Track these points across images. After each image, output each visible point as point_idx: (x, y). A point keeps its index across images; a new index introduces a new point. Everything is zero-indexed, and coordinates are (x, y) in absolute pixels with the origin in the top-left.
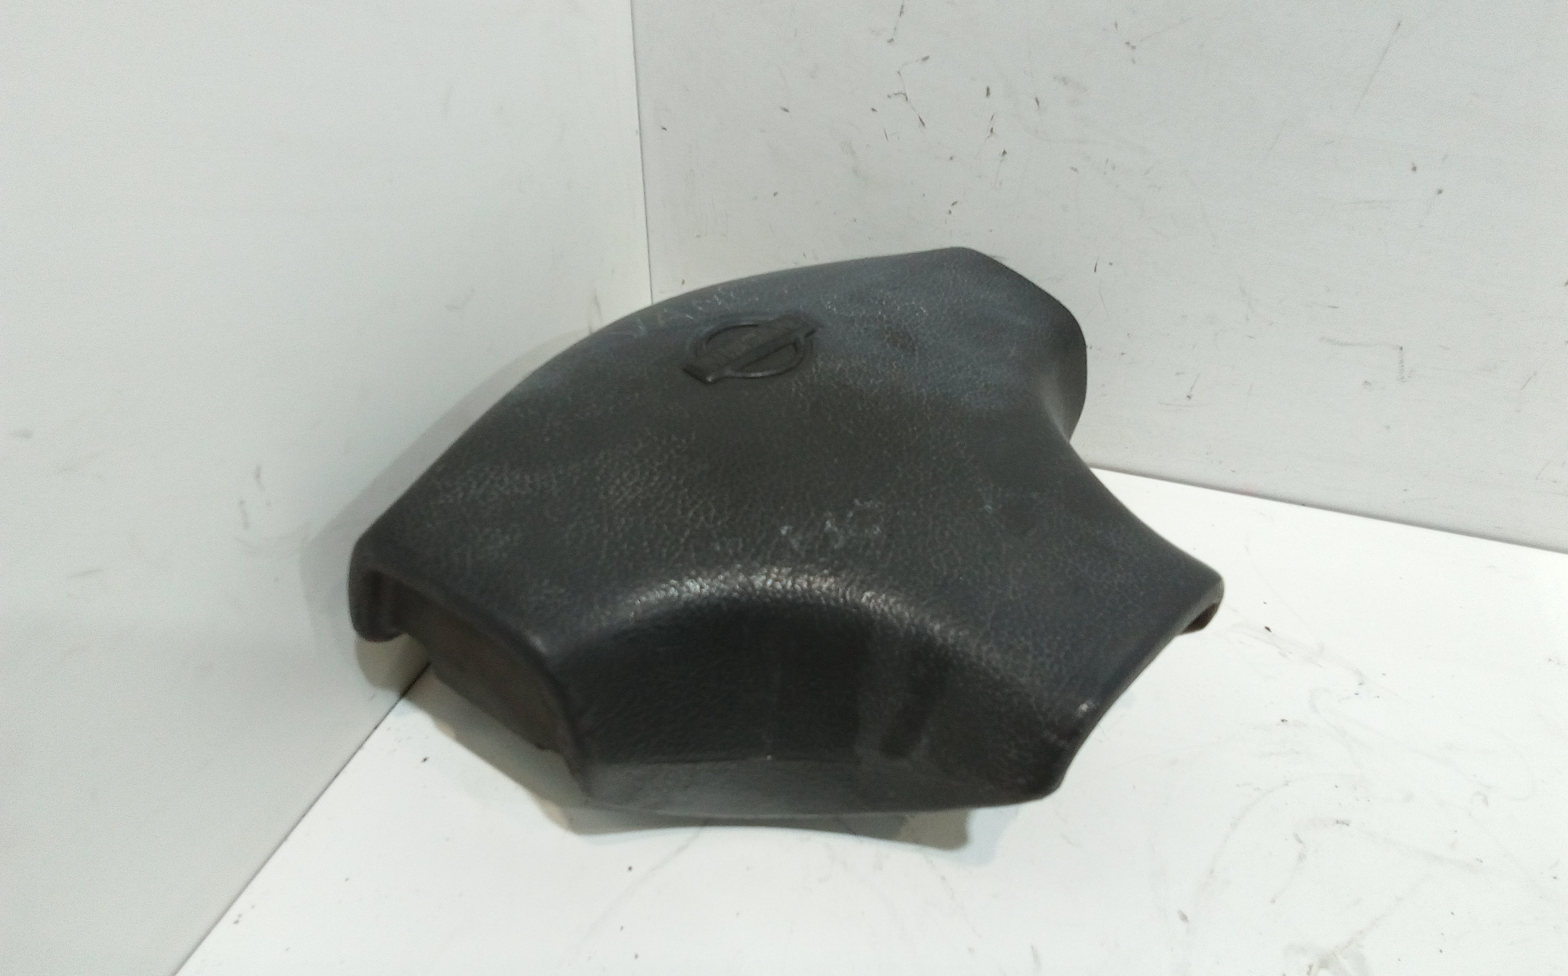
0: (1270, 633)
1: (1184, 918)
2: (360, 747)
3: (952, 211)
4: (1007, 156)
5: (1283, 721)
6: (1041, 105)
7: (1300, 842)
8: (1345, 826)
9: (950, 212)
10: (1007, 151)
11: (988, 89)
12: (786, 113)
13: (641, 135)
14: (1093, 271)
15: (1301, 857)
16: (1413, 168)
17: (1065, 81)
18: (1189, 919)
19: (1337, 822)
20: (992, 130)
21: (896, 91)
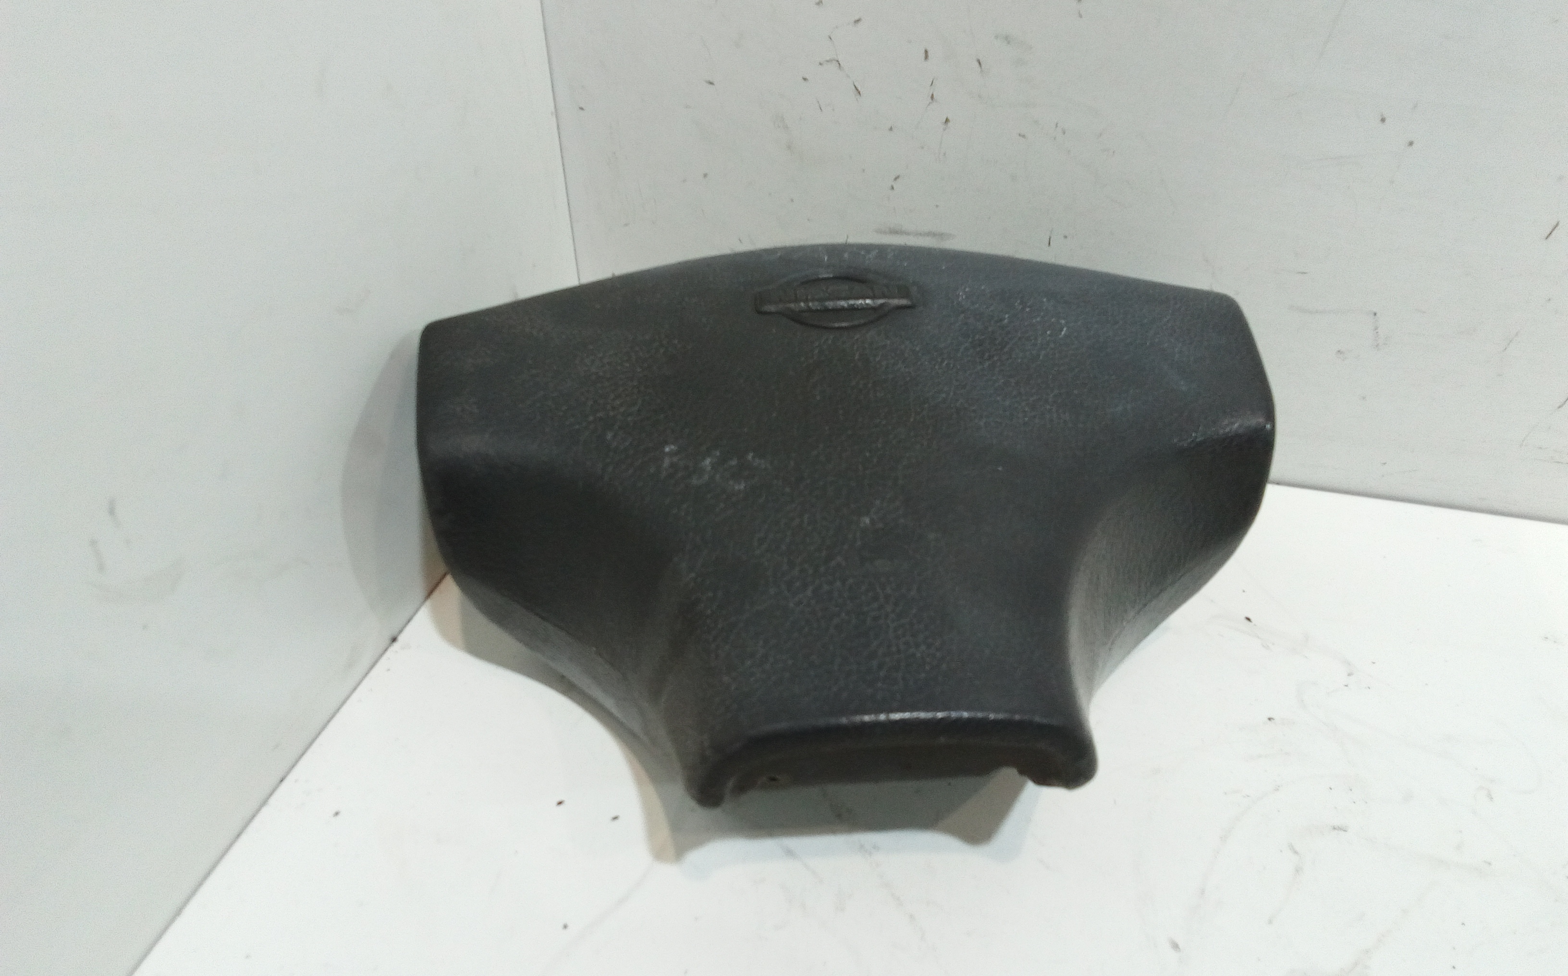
0: (1251, 623)
1: (1175, 946)
2: (264, 802)
3: (895, 187)
4: (950, 124)
5: (1270, 719)
6: (983, 66)
7: (1296, 852)
8: (1342, 833)
9: (893, 188)
10: (950, 118)
11: (926, 52)
12: (711, 86)
13: (557, 117)
14: (1048, 245)
15: (1298, 870)
16: (1382, 120)
17: (1007, 39)
18: (1180, 946)
19: (1334, 828)
20: (932, 97)
21: (828, 58)
